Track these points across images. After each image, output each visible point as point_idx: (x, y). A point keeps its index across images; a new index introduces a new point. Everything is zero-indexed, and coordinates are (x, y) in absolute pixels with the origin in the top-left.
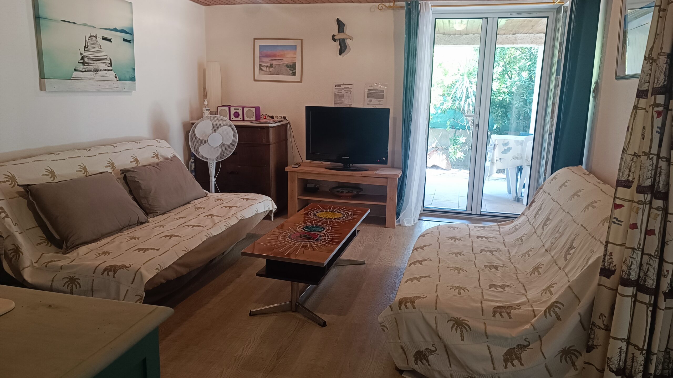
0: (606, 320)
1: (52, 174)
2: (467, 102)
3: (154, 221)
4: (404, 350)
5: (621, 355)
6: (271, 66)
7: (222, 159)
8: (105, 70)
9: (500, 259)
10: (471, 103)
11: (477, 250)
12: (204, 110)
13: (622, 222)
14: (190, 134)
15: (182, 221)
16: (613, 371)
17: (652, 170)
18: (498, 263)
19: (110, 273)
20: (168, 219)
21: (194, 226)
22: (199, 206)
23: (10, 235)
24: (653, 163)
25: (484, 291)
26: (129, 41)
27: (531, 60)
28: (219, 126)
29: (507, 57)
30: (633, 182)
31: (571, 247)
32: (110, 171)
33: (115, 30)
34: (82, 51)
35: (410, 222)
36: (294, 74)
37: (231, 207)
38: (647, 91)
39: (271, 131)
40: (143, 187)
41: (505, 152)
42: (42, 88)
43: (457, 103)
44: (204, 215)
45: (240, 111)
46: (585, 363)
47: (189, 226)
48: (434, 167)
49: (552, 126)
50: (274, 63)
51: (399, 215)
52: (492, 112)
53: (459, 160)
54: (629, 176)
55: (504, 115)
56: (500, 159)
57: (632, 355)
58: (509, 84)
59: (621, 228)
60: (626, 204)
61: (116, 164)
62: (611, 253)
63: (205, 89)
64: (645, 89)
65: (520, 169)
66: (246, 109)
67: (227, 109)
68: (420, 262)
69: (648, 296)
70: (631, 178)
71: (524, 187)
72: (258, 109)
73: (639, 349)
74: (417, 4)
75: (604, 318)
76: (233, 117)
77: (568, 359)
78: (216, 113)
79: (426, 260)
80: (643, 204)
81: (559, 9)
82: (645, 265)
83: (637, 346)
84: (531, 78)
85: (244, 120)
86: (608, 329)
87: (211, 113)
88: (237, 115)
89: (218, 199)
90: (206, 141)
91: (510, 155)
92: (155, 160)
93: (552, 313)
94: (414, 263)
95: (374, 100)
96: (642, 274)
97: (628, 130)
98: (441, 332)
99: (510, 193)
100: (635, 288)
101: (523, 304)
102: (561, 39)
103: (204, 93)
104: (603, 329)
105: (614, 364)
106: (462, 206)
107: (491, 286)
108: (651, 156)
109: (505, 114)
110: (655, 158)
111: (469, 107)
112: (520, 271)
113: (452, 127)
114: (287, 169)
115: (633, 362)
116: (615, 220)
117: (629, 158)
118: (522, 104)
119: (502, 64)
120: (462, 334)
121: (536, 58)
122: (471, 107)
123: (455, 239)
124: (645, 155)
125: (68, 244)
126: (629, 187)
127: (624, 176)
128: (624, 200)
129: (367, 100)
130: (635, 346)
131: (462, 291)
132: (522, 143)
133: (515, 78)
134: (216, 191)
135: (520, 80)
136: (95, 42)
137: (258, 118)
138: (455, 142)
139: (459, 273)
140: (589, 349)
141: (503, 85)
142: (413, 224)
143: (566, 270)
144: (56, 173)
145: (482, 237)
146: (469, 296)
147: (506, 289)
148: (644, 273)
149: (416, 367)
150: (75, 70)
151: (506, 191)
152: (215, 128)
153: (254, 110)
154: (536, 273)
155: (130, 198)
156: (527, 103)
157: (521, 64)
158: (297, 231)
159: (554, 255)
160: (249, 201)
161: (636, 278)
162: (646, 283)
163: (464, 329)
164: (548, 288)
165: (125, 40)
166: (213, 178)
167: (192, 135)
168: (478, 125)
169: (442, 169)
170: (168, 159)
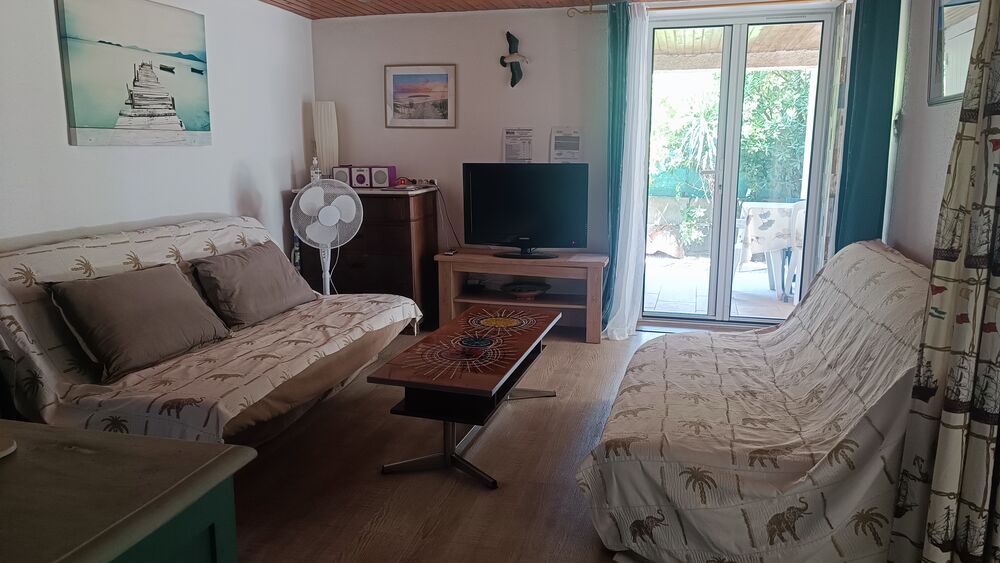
0: (924, 466)
1: (87, 267)
2: (706, 156)
3: (239, 336)
4: (614, 519)
5: (948, 519)
6: (411, 105)
7: (341, 243)
8: (166, 115)
9: (759, 382)
10: (711, 157)
11: (723, 368)
12: (312, 172)
13: (944, 313)
14: (291, 208)
15: (281, 334)
16: (937, 545)
17: (988, 231)
18: (756, 387)
19: (172, 411)
20: (260, 334)
21: (297, 342)
22: (305, 313)
23: (24, 358)
24: (989, 221)
25: (736, 428)
26: (200, 72)
27: (799, 91)
28: (334, 196)
29: (764, 88)
30: (960, 251)
31: (868, 358)
32: (174, 262)
33: (179, 55)
34: (131, 87)
35: (624, 335)
36: (445, 116)
37: (353, 314)
38: (976, 111)
39: (412, 201)
40: (222, 286)
41: (764, 226)
42: (72, 141)
43: (690, 158)
44: (312, 326)
45: (366, 174)
46: (894, 533)
47: (290, 342)
48: (658, 254)
49: (834, 184)
50: (416, 101)
51: (606, 323)
52: (744, 170)
53: (694, 243)
54: (953, 242)
55: (762, 174)
56: (757, 238)
57: (966, 520)
58: (767, 127)
59: (945, 324)
60: (950, 286)
61: (182, 253)
62: (929, 363)
63: (314, 143)
64: (974, 107)
65: (788, 253)
66: (374, 170)
67: (347, 170)
68: (638, 388)
69: (989, 426)
70: (956, 246)
71: (794, 281)
72: (392, 170)
73: (976, 509)
74: (625, 6)
75: (921, 463)
76: (355, 182)
77: (867, 529)
78: (331, 176)
79: (647, 385)
80: (976, 284)
81: (839, 10)
82: (982, 378)
83: (974, 505)
84: (800, 117)
85: (371, 187)
86: (927, 479)
87: (323, 177)
88: (361, 179)
89: (335, 303)
90: (315, 219)
91: (771, 231)
92: (240, 247)
93: (840, 457)
94: (629, 390)
95: (564, 152)
96: (978, 392)
97: (949, 172)
98: (670, 489)
99: (773, 289)
100: (968, 414)
101: (796, 446)
102: (843, 53)
103: (311, 147)
104: (919, 480)
105: (938, 533)
106: (701, 308)
107: (746, 421)
108: (986, 210)
109: (764, 173)
110: (992, 211)
111: (708, 163)
112: (790, 398)
113: (683, 195)
114: (437, 258)
115: (968, 529)
116: (933, 311)
117: (951, 215)
118: (788, 156)
119: (756, 97)
120: (702, 492)
121: (807, 86)
122: (711, 163)
123: (690, 353)
124: (977, 209)
125: (111, 370)
126: (954, 259)
127: (946, 243)
128: (947, 280)
129: (554, 152)
130: (971, 504)
131: (701, 428)
132: (789, 213)
133: (777, 117)
134: (332, 292)
135: (784, 121)
136: (150, 74)
137: (393, 183)
138: (689, 216)
139: (696, 402)
140: (899, 512)
141: (759, 130)
142: (627, 336)
143: (861, 394)
144: (94, 266)
145: (731, 350)
146: (712, 436)
147: (770, 425)
148: (981, 390)
149: (634, 546)
150: (120, 114)
151: (766, 285)
152: (329, 200)
153: (386, 170)
154: (815, 401)
155: (202, 303)
156: (797, 154)
157: (784, 97)
158: (451, 346)
159: (842, 371)
160: (381, 304)
161: (969, 399)
162: (985, 406)
163: (705, 485)
164: (834, 422)
165: (193, 70)
166: (328, 272)
167: (294, 211)
168: (721, 187)
169: (670, 256)
170: (260, 245)
